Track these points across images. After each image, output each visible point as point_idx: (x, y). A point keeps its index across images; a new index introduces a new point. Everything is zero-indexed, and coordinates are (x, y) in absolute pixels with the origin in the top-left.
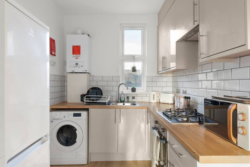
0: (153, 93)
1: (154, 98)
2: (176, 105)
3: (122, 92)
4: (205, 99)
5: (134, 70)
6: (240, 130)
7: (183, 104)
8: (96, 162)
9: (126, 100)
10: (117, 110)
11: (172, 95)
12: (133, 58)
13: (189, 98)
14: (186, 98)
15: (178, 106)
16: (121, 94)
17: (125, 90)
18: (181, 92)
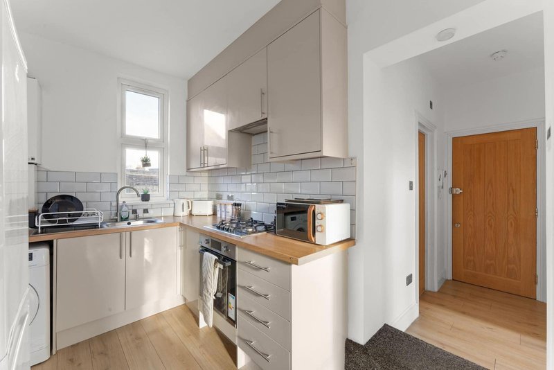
0: (182, 201)
1: (183, 208)
2: (219, 215)
3: (124, 202)
4: (278, 204)
5: (146, 162)
6: (319, 229)
7: (230, 214)
8: (72, 346)
9: (132, 216)
10: (124, 234)
11: (210, 203)
12: (145, 144)
13: (240, 205)
14: (236, 205)
15: (223, 216)
16: (122, 206)
17: (129, 199)
18: (225, 197)
